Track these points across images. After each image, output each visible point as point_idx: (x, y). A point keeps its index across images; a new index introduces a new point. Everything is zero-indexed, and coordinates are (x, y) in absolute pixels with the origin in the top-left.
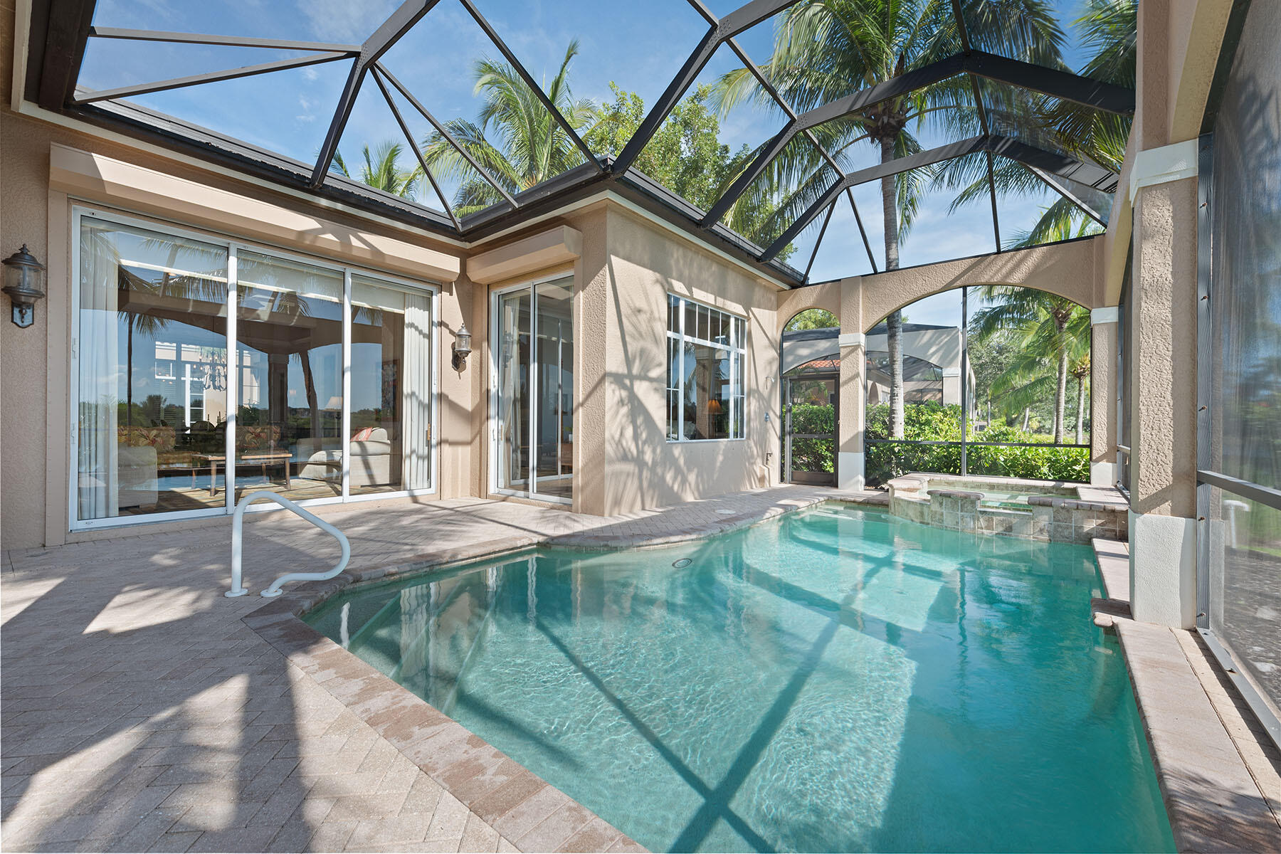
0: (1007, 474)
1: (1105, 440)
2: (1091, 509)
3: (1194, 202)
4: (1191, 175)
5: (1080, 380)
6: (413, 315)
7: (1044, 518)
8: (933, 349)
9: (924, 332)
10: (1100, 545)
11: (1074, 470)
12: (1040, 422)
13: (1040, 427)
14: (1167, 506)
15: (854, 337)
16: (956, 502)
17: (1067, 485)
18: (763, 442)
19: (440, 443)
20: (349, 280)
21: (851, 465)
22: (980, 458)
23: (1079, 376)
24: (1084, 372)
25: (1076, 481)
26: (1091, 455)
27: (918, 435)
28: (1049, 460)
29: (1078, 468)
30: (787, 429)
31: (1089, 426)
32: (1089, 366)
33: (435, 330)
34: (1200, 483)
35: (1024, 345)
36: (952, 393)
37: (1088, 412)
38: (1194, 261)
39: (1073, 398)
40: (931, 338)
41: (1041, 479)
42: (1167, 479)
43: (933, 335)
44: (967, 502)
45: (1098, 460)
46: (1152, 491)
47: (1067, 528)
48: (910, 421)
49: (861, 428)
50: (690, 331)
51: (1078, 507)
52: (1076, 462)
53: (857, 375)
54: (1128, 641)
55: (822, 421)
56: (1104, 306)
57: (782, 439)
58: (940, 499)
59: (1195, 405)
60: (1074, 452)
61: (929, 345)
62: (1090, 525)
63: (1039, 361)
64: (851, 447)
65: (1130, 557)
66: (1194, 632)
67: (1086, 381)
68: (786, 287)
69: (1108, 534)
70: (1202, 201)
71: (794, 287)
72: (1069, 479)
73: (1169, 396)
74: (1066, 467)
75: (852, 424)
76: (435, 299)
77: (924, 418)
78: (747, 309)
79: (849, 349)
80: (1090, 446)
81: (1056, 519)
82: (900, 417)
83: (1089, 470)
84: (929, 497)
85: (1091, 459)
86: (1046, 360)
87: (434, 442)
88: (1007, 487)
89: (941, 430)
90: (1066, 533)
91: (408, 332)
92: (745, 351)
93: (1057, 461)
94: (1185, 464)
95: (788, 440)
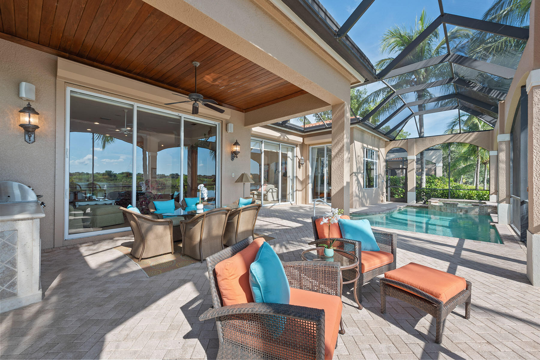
0: (463, 199)
1: (494, 188)
2: (490, 206)
3: (509, 145)
4: (509, 140)
5: (485, 165)
6: (290, 154)
7: (477, 210)
8: (434, 157)
9: (430, 151)
10: (491, 215)
11: (484, 197)
12: (466, 179)
13: (466, 182)
14: (505, 202)
15: (412, 157)
16: (451, 205)
17: (482, 201)
18: (382, 190)
19: (296, 191)
20: (281, 146)
21: (412, 196)
22: (454, 194)
23: (485, 164)
24: (487, 162)
25: (485, 200)
26: (490, 193)
27: (430, 186)
28: (476, 194)
29: (485, 197)
30: (389, 185)
31: (489, 181)
32: (489, 160)
33: (295, 158)
34: (511, 197)
35: (463, 151)
36: (440, 173)
37: (489, 175)
38: (509, 156)
39: (482, 171)
40: (433, 153)
41: (474, 200)
42: (505, 197)
43: (434, 152)
44: (454, 205)
45: (492, 194)
46: (502, 199)
47: (483, 211)
48: (427, 182)
49: (415, 186)
50: (367, 157)
51: (486, 206)
52: (485, 195)
53: (414, 169)
54: (497, 227)
55: (394, 181)
56: (493, 150)
57: (387, 188)
58: (446, 204)
59: (510, 183)
60: (484, 192)
61: (432, 156)
62: (489, 210)
63: (469, 157)
64: (411, 191)
65: (498, 216)
66: (510, 225)
67: (488, 165)
68: (389, 141)
69: (494, 213)
70: (511, 145)
71: (391, 141)
72: (483, 200)
73: (505, 181)
74: (482, 197)
75: (412, 184)
76: (295, 149)
77: (431, 181)
78: (379, 149)
79: (411, 161)
80: (489, 190)
81: (480, 209)
82: (424, 180)
83: (489, 197)
84: (443, 204)
85: (490, 194)
86: (472, 158)
87: (295, 190)
88: (464, 202)
89: (438, 185)
90: (483, 213)
91: (288, 159)
92: (377, 161)
93: (479, 195)
94: (508, 194)
95: (389, 189)
